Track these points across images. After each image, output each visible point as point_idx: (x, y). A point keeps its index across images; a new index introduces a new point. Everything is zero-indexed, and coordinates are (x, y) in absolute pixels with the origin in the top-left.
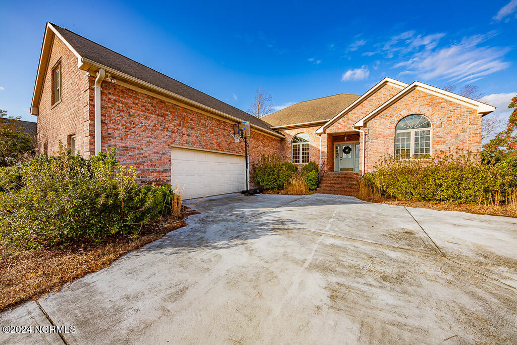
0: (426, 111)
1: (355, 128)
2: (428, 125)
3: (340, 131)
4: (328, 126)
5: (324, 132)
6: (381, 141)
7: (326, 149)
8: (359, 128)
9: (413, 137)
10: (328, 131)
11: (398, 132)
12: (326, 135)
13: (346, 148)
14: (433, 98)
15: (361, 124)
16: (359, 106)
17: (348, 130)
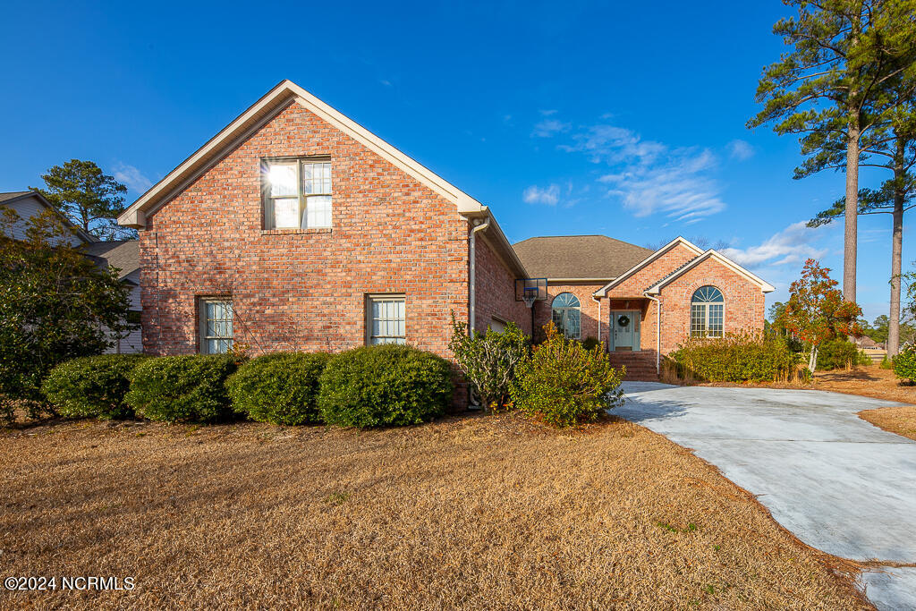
0: (719, 283)
1: (649, 294)
2: (721, 299)
3: (626, 296)
4: (611, 288)
5: (606, 297)
6: (677, 313)
7: (609, 319)
8: (652, 295)
9: (707, 311)
10: (610, 294)
11: (693, 304)
12: (608, 299)
13: (623, 318)
14: (726, 270)
15: (655, 290)
16: (649, 267)
17: (637, 296)
